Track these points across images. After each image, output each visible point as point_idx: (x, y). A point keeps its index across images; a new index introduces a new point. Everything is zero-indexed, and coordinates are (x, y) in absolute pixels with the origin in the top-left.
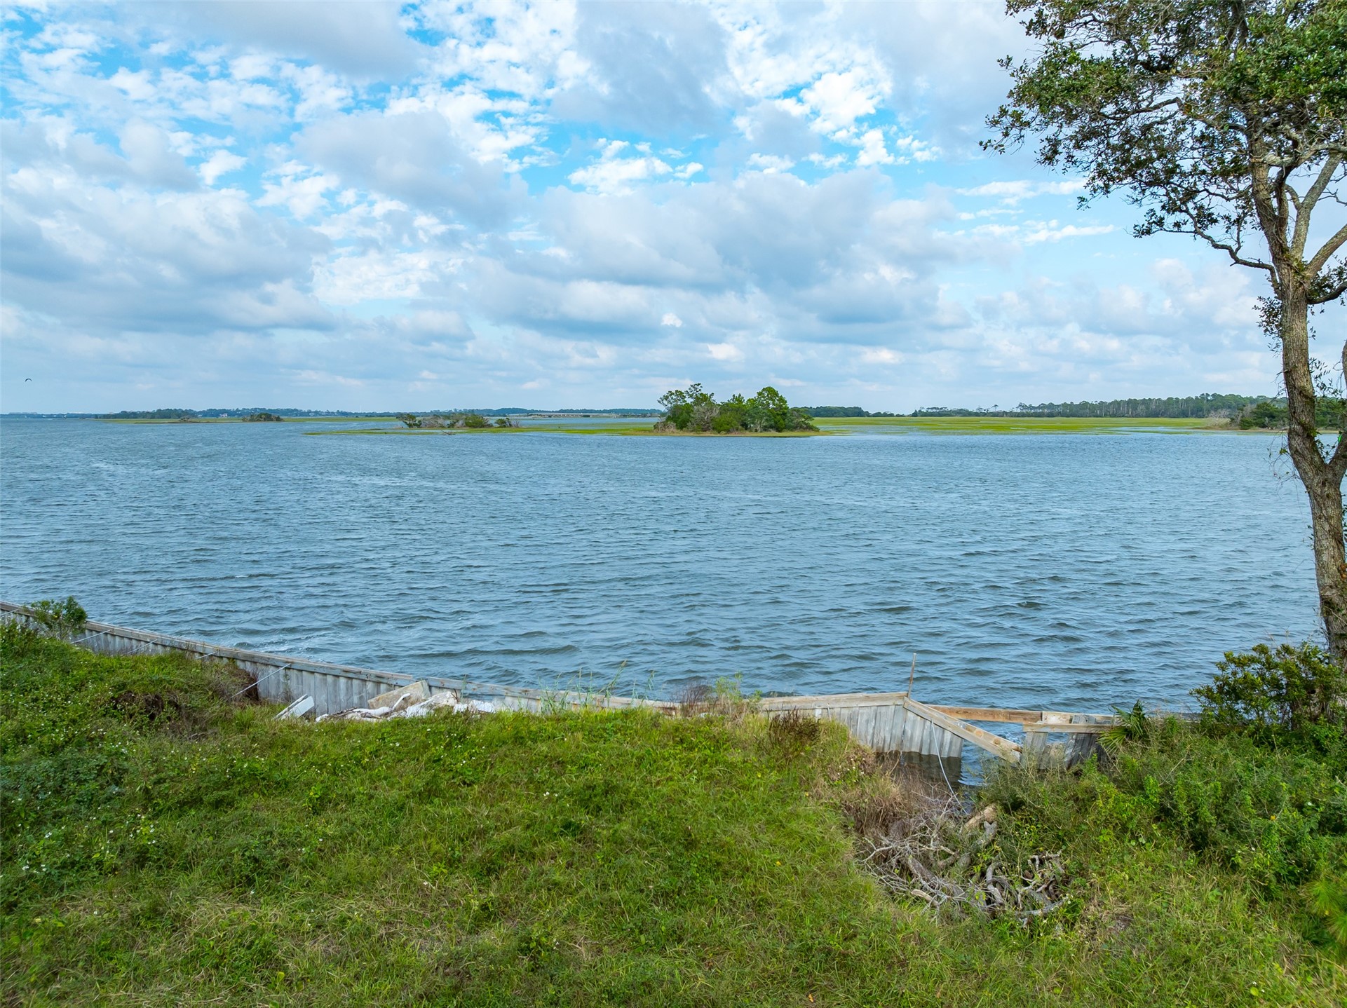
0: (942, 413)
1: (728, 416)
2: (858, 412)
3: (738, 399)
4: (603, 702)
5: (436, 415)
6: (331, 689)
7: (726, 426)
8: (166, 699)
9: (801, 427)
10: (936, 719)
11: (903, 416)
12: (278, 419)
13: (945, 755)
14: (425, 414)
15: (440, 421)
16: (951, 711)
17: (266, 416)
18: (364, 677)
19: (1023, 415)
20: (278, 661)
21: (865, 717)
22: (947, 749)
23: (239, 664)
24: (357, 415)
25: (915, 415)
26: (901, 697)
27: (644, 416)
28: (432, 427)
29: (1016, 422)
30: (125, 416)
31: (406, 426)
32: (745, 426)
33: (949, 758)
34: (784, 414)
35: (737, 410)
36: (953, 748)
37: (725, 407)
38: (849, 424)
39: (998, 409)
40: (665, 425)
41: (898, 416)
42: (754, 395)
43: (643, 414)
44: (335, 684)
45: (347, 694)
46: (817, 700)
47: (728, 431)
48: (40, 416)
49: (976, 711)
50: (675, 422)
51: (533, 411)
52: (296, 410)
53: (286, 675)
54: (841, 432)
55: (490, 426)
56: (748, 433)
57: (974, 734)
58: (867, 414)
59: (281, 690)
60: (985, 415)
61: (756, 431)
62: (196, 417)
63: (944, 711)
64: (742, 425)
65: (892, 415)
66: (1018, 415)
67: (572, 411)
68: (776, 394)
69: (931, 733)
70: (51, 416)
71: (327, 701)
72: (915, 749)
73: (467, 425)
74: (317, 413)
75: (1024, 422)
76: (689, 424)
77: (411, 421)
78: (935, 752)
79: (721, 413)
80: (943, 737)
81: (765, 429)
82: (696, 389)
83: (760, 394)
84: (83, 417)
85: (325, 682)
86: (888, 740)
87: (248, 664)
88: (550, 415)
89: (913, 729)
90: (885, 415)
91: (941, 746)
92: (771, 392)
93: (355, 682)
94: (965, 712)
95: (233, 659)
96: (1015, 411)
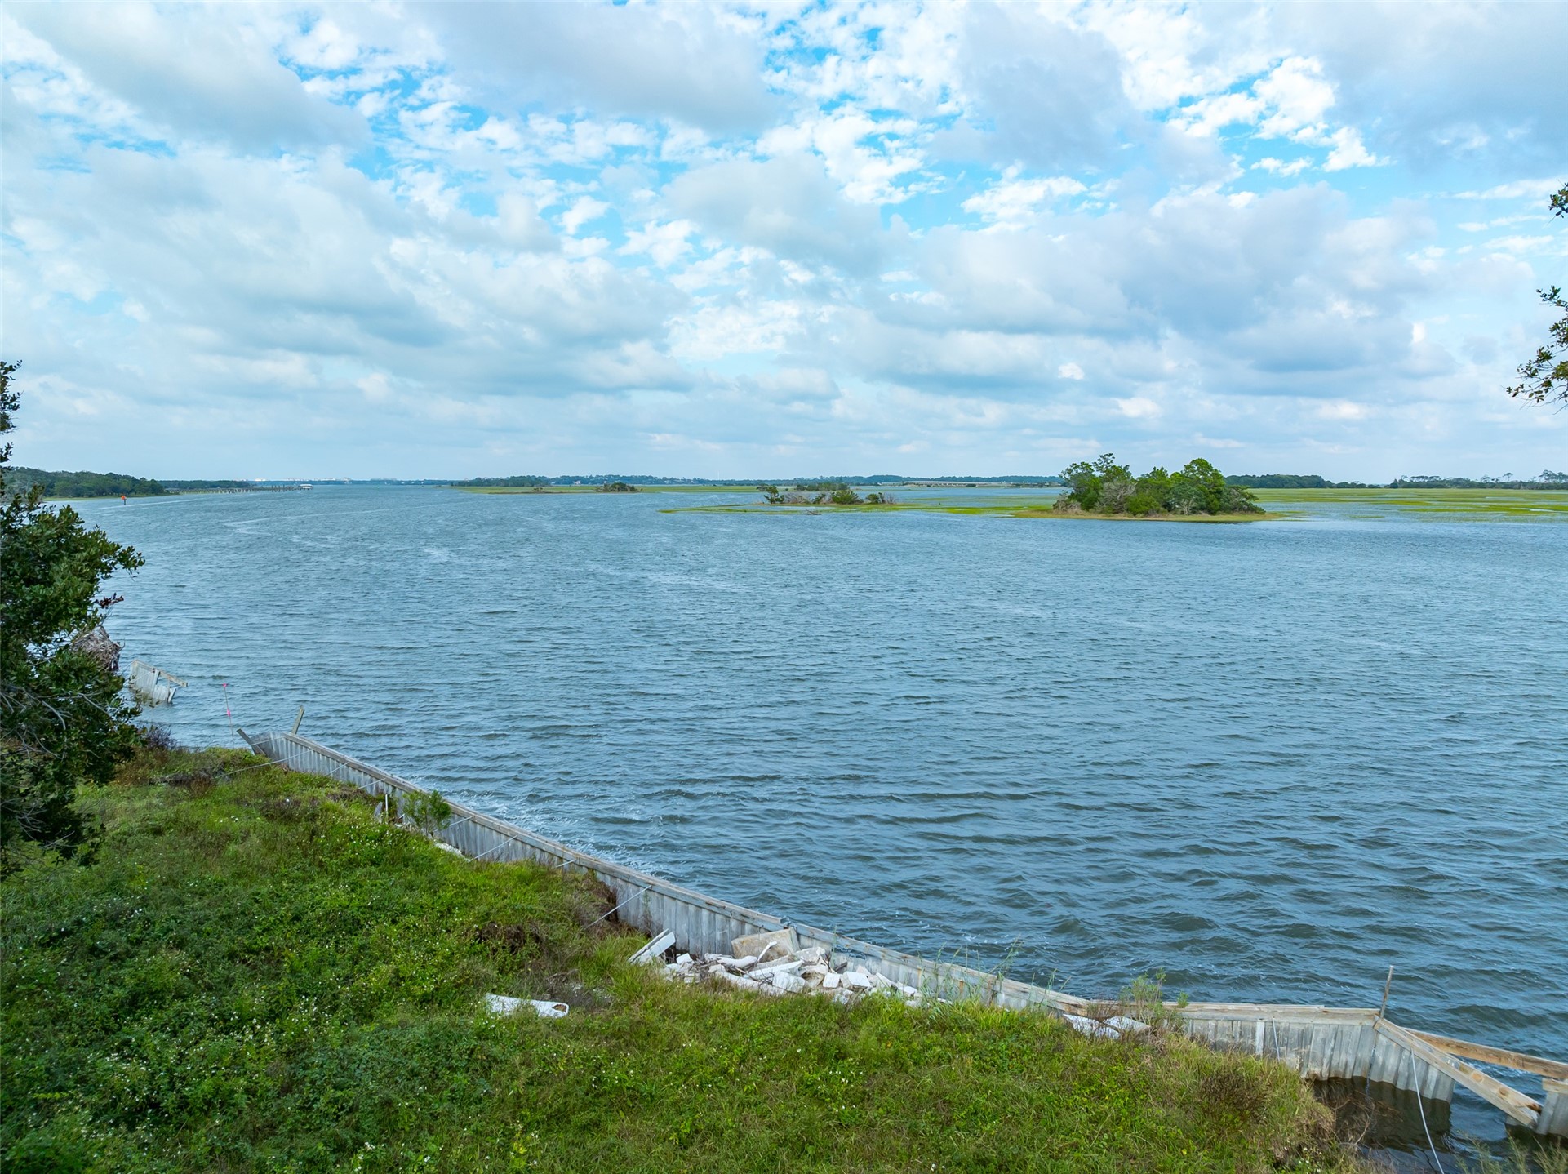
0: (1432, 484)
1: (1147, 495)
2: (1316, 482)
3: (1159, 474)
4: (994, 984)
5: (801, 485)
6: (693, 919)
7: (1144, 508)
8: (528, 930)
9: (1241, 509)
10: (1418, 1050)
11: (1377, 487)
12: (633, 490)
13: (1429, 1094)
14: (787, 483)
15: (805, 494)
16: (1439, 1042)
17: (621, 486)
18: (728, 914)
19: (1548, 487)
20: (638, 880)
21: (1321, 1036)
22: (1432, 1088)
23: (599, 875)
24: (714, 483)
25: (1394, 486)
26: (1370, 1016)
27: (1042, 485)
28: (795, 502)
29: (1540, 497)
30: (479, 483)
31: (767, 502)
32: (1168, 507)
33: (1434, 1101)
34: (1219, 492)
35: (1159, 487)
36: (1441, 1087)
37: (1143, 483)
38: (1306, 500)
39: (1512, 479)
40: (1067, 505)
41: (1371, 487)
42: (1181, 469)
43: (1040, 483)
44: (697, 915)
45: (709, 927)
46: (1260, 1011)
47: (1146, 513)
48: (399, 483)
49: (1475, 1049)
50: (1079, 500)
51: (909, 479)
52: (651, 477)
53: (646, 896)
54: (1293, 514)
55: (861, 502)
56: (1171, 516)
57: (1470, 1077)
58: (1330, 485)
59: (641, 912)
60: (1493, 486)
61: (1183, 513)
62: (549, 485)
63: (1429, 1040)
64: (1165, 506)
65: (1362, 486)
66: (1541, 487)
67: (954, 479)
68: (1209, 467)
69: (1410, 1066)
70: (409, 483)
71: (688, 931)
72: (1388, 1079)
73: (835, 500)
74: (672, 481)
75: (1551, 498)
76: (1097, 504)
77: (772, 492)
78: (1416, 1087)
79: (1137, 491)
80: (1427, 1073)
81: (1194, 511)
82: (1106, 460)
83: (1187, 467)
84: (440, 483)
85: (687, 911)
86: (1351, 1065)
87: (608, 877)
88: (929, 484)
89: (1386, 1055)
90: (1353, 486)
91: (1424, 1083)
92: (1203, 465)
93: (718, 917)
94: (1459, 1047)
95: (592, 870)
96: (1537, 480)
